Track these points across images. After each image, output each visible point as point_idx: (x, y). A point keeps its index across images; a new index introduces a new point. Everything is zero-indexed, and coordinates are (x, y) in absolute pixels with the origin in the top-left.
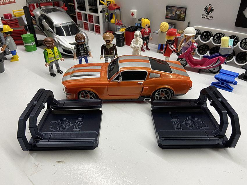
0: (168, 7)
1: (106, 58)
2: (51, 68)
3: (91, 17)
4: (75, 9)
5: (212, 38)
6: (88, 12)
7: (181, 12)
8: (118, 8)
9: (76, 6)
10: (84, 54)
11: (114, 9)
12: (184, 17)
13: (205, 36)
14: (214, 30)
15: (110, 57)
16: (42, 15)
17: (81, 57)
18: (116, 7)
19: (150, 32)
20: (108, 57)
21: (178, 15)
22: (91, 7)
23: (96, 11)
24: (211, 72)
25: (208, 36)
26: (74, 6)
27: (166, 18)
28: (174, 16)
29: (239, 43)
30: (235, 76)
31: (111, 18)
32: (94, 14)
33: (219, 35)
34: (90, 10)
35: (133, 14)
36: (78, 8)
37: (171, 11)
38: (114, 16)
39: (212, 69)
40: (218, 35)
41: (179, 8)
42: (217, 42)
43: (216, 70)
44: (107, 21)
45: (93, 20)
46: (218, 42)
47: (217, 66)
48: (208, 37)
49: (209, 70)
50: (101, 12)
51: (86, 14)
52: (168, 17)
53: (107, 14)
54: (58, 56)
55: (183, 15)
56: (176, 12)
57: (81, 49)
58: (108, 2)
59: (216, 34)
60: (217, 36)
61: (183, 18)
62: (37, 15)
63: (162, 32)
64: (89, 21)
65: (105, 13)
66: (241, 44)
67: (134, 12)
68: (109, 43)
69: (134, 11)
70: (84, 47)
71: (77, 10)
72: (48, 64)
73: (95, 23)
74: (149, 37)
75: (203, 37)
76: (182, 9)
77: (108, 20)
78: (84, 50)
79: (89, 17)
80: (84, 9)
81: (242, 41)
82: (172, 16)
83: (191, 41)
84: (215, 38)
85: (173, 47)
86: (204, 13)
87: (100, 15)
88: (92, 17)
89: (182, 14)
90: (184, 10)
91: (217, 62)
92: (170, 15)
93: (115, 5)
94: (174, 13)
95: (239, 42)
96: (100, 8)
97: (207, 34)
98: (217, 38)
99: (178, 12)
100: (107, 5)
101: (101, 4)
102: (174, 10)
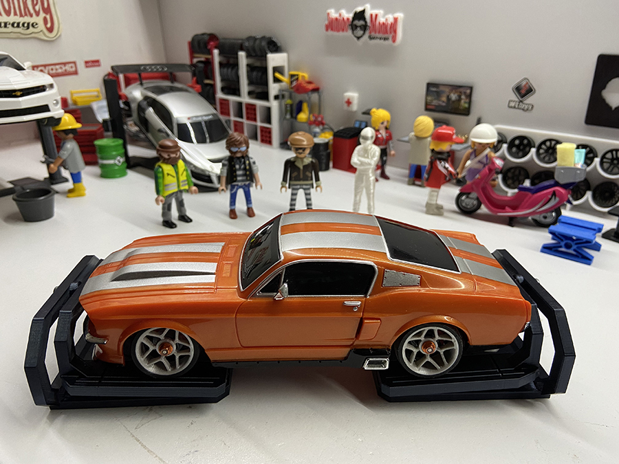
0: (429, 85)
1: (293, 189)
2: (167, 208)
3: (251, 108)
4: (214, 93)
5: (533, 150)
6: (245, 99)
7: (460, 96)
8: (316, 90)
9: (219, 84)
10: (244, 178)
11: (305, 91)
12: (467, 105)
13: (518, 147)
14: (539, 133)
15: (304, 187)
16: (146, 98)
17: (237, 185)
18: (310, 87)
19: (390, 138)
20: (299, 187)
21: (454, 102)
22: (252, 88)
23: (264, 96)
24: (538, 225)
25: (525, 146)
26: (213, 86)
27: (427, 109)
28: (444, 104)
29: (597, 160)
30: (594, 230)
31: (299, 110)
32: (259, 103)
33: (551, 144)
34: (250, 93)
35: (351, 101)
36: (223, 89)
37: (438, 94)
38: (305, 106)
39: (539, 218)
40: (548, 143)
41: (456, 88)
42: (547, 158)
43: (549, 220)
44: (288, 116)
45: (255, 114)
46: (549, 159)
47: (550, 210)
48: (524, 148)
49: (533, 219)
50: (276, 97)
51: (240, 104)
52: (429, 107)
53: (289, 101)
54: (185, 181)
55: (465, 103)
56: (448, 96)
57: (237, 167)
58: (292, 76)
59: (544, 142)
60: (546, 145)
61: (466, 108)
62: (134, 99)
63: (419, 138)
64: (248, 118)
65: (286, 99)
66: (602, 163)
67: (353, 97)
68: (302, 156)
69: (353, 95)
70: (244, 163)
71: (220, 95)
72: (161, 198)
73: (262, 122)
74: (388, 150)
75: (514, 149)
76: (462, 90)
77: (291, 114)
78: (245, 169)
79: (247, 109)
80: (235, 91)
81: (603, 157)
82: (440, 106)
83: (487, 155)
84: (541, 151)
85: (447, 165)
86: (514, 97)
87: (274, 105)
88: (255, 110)
89: (462, 101)
90: (467, 91)
91: (550, 199)
92: (435, 102)
93: (310, 83)
94: (444, 99)
95: (597, 157)
96: (274, 89)
97: (521, 143)
98: (547, 151)
99: (454, 97)
100: (291, 82)
101: (276, 80)
102: (443, 92)
